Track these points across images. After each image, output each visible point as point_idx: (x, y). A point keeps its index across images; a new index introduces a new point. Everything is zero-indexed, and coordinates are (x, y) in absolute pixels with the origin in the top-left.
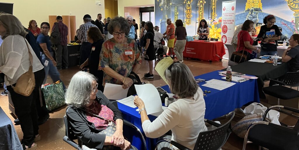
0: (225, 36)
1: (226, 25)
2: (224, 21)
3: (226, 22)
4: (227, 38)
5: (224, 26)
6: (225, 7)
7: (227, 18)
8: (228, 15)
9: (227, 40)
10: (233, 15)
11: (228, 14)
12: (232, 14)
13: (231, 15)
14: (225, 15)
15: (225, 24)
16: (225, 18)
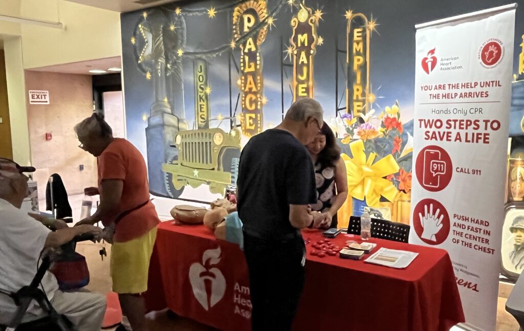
0: (437, 205)
1: (443, 144)
2: (428, 124)
3: (443, 129)
4: (452, 220)
5: (432, 151)
6: (432, 52)
7: (447, 112)
8: (453, 91)
9: (452, 228)
10: (491, 90)
11: (456, 86)
12: (488, 84)
13: (478, 89)
14: (435, 92)
15: (433, 142)
16: (438, 107)
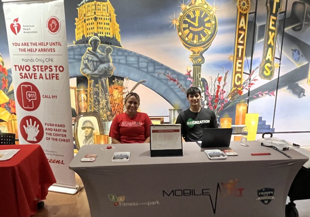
0: (34, 119)
1: (32, 81)
3: (31, 72)
5: (26, 86)
6: (16, 20)
7: (32, 60)
8: (34, 47)
9: (45, 131)
10: (57, 48)
11: (35, 44)
13: (49, 47)
14: (22, 47)
15: (25, 80)
16: (25, 57)
